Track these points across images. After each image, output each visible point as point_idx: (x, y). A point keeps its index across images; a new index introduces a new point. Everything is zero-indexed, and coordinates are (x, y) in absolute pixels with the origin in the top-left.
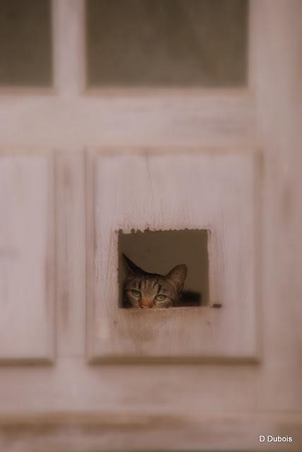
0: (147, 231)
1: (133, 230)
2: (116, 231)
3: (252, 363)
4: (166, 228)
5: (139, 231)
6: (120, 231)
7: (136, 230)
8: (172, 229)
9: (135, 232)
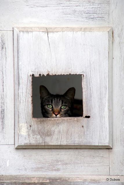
0: (48, 75)
1: (40, 75)
2: (30, 75)
3: (108, 148)
4: (59, 73)
5: (43, 75)
6: (33, 75)
7: (42, 74)
8: (62, 74)
9: (42, 76)
